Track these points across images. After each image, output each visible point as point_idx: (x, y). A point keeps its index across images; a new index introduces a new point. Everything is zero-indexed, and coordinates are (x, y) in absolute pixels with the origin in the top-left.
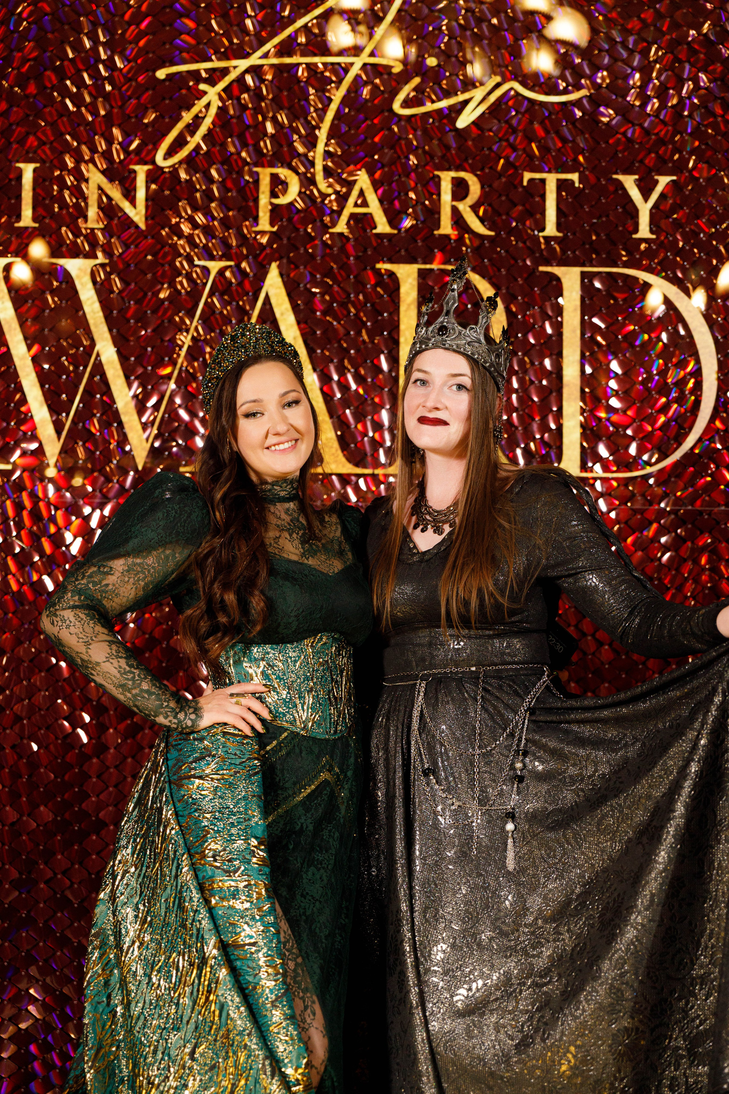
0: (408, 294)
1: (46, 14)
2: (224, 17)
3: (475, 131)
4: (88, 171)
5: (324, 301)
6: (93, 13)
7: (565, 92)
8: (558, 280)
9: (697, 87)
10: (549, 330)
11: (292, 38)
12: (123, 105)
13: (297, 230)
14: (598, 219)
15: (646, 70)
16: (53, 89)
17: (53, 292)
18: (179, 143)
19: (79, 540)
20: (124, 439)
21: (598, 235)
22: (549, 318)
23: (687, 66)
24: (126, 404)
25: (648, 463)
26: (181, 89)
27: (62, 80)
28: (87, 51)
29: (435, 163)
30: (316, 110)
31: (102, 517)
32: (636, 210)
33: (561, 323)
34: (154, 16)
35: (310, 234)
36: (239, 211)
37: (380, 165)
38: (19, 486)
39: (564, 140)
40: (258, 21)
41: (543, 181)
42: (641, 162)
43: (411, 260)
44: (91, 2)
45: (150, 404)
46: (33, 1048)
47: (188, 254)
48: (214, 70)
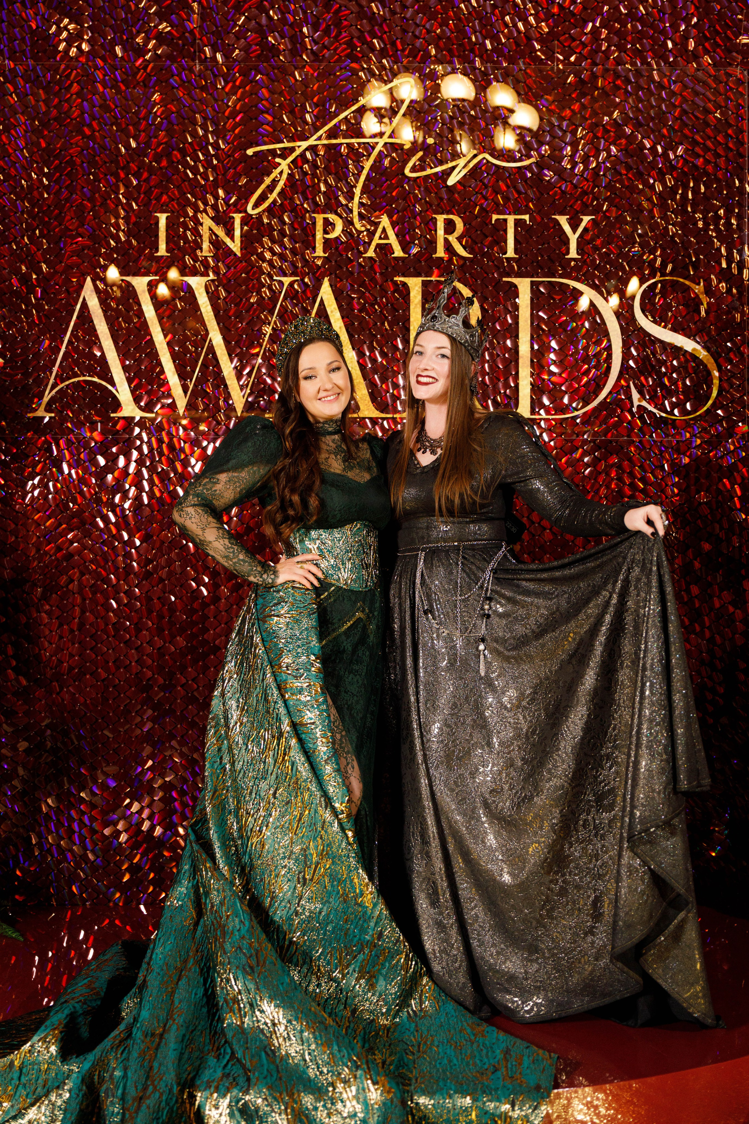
0: (415, 297)
1: (173, 113)
2: (291, 112)
3: (459, 186)
4: (202, 218)
5: (359, 303)
6: (205, 111)
7: (520, 160)
8: (516, 286)
9: (609, 155)
10: (510, 321)
11: (337, 126)
12: (226, 172)
13: (342, 255)
14: (542, 245)
15: (574, 144)
16: (178, 163)
17: (181, 299)
18: (263, 198)
19: (200, 463)
20: (228, 396)
21: (542, 257)
22: (510, 312)
23: (602, 141)
24: (230, 373)
25: (576, 409)
26: (263, 162)
27: (184, 157)
28: (200, 137)
29: (433, 210)
30: (353, 174)
31: (215, 447)
32: (568, 239)
33: (518, 316)
34: (244, 113)
35: (350, 258)
36: (302, 243)
37: (396, 211)
38: (160, 428)
39: (519, 192)
40: (314, 115)
41: (505, 220)
42: (571, 206)
43: (418, 275)
44: (202, 104)
45: (245, 373)
46: (174, 794)
47: (269, 274)
48: (285, 149)
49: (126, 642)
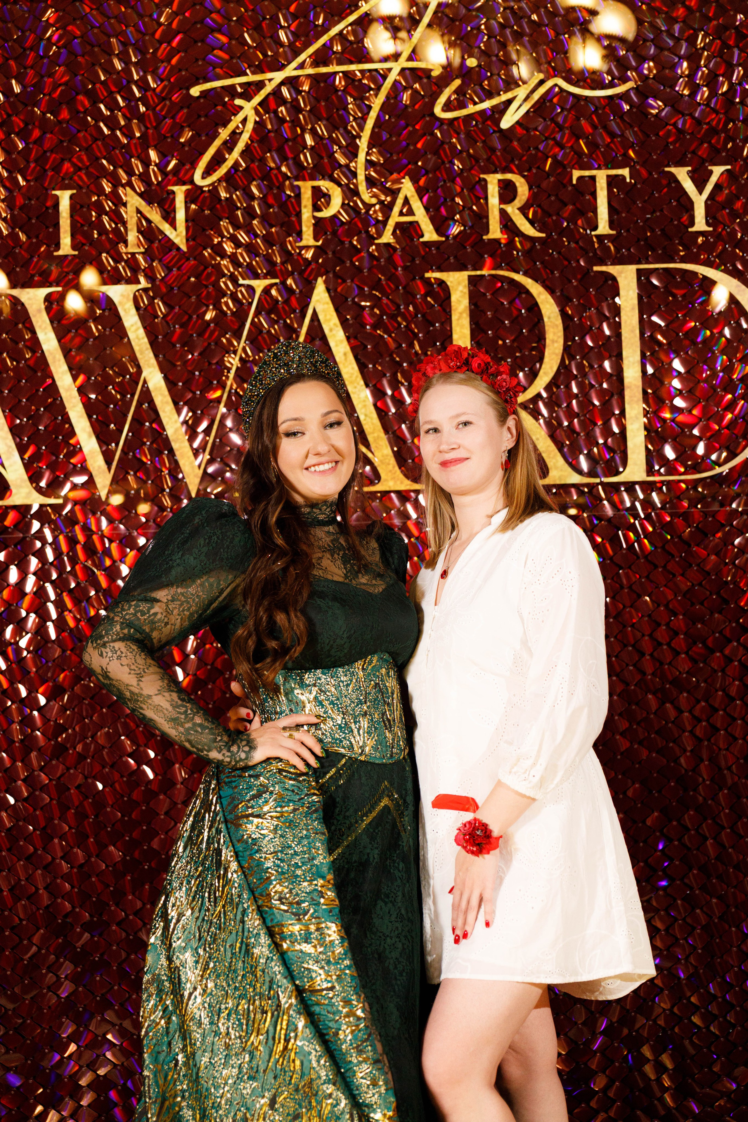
0: (459, 302)
1: (75, 38)
2: (257, 29)
3: (519, 130)
4: (125, 195)
5: (373, 314)
6: (123, 33)
7: (612, 85)
8: (614, 279)
10: (607, 332)
11: (327, 47)
12: (159, 124)
13: (342, 243)
14: (652, 214)
15: (694, 58)
16: (86, 113)
17: (97, 320)
18: (217, 161)
20: (175, 468)
21: (652, 231)
22: (607, 319)
23: (736, 52)
24: (176, 430)
25: (717, 463)
26: (216, 105)
27: (95, 103)
28: (119, 72)
29: (480, 167)
30: (355, 119)
32: (692, 203)
33: (619, 324)
34: (184, 33)
35: (356, 246)
36: (281, 227)
37: (423, 171)
38: (71, 520)
39: (612, 135)
40: (292, 32)
41: (593, 178)
42: (694, 153)
43: (461, 267)
44: (120, 22)
45: (200, 429)
46: (113, 1095)
47: (232, 274)
48: (249, 84)
49: (29, 858)
